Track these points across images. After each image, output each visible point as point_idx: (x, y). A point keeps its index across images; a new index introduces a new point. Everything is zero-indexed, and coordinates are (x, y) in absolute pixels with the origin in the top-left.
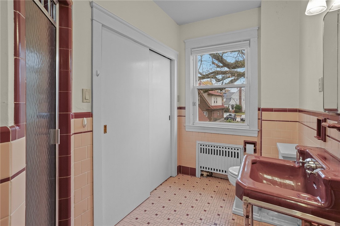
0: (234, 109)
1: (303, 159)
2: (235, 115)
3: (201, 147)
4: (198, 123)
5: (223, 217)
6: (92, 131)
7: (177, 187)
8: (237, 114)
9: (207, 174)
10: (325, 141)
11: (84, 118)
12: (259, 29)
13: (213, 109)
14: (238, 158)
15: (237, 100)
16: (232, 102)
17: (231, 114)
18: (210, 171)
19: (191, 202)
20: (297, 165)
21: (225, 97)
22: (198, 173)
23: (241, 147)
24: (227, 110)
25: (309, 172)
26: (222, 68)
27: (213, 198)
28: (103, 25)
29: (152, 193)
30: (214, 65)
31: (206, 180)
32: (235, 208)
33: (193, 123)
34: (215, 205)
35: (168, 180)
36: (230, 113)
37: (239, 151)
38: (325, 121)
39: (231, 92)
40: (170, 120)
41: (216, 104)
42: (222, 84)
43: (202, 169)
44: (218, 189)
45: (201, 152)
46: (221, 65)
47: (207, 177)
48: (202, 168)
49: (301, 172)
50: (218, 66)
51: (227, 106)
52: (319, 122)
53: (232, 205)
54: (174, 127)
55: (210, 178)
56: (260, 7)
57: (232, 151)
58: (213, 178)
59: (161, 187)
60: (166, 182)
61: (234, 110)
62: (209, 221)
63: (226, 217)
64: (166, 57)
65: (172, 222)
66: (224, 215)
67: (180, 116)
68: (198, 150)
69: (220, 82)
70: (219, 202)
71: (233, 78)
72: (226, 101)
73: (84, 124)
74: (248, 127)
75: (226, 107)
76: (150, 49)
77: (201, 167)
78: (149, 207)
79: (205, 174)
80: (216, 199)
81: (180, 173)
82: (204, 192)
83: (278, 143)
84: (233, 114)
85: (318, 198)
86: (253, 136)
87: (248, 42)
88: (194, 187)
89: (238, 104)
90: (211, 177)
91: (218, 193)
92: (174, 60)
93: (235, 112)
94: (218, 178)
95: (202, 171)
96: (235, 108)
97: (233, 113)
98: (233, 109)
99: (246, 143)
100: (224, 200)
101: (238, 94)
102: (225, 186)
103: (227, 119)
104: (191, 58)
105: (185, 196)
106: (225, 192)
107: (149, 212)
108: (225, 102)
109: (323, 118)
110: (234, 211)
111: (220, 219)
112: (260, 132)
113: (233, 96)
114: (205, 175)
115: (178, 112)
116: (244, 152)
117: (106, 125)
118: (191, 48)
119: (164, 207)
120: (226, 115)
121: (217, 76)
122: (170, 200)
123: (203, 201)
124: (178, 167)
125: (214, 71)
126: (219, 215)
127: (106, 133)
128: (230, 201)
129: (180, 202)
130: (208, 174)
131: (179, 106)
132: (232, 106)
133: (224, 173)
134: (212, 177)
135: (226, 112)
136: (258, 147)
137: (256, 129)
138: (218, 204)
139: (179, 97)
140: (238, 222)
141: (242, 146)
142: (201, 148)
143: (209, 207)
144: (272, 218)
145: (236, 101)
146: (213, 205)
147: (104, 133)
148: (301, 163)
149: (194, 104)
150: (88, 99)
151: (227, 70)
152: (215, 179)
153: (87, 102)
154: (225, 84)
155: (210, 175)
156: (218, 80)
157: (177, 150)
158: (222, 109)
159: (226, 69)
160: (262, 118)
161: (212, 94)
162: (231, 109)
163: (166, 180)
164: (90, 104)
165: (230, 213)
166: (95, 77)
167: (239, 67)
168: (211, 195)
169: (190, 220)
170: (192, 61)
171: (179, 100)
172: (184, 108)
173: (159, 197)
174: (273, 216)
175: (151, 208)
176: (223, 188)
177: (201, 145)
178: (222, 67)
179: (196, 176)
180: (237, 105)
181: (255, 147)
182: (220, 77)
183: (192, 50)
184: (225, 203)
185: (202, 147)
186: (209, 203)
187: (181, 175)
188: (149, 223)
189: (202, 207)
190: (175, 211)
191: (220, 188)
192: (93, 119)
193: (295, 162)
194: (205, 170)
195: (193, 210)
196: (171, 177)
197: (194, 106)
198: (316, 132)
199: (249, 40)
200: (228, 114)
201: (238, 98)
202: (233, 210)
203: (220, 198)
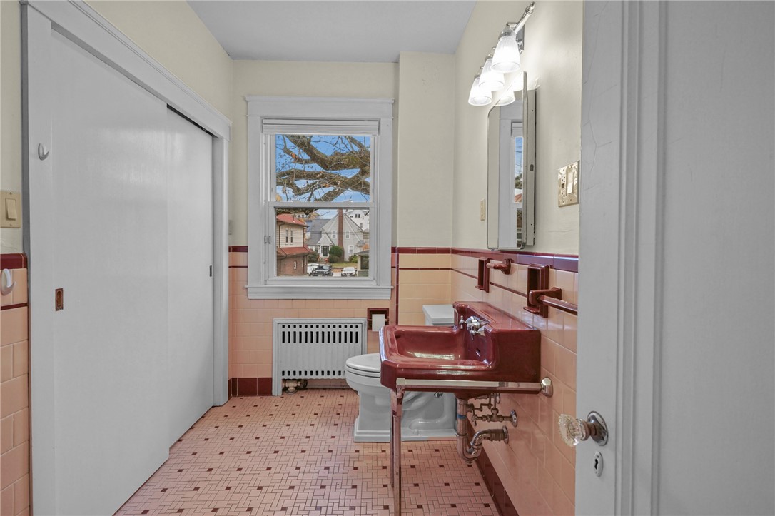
0: (328, 255)
1: (465, 319)
2: (330, 267)
3: (283, 330)
4: (275, 281)
5: (339, 453)
6: (27, 304)
7: (235, 424)
8: (335, 265)
9: (295, 385)
10: (488, 291)
11: (4, 270)
12: (396, 103)
13: (283, 254)
14: (357, 342)
15: (334, 236)
16: (325, 241)
17: (321, 265)
18: (303, 377)
19: (271, 444)
20: (455, 331)
21: (308, 228)
22: (277, 387)
23: (363, 322)
24: (313, 258)
25: (473, 332)
26: (306, 165)
27: (316, 426)
28: (55, 26)
29: (175, 450)
30: (288, 156)
31: (294, 399)
32: (358, 431)
33: (265, 281)
34: (321, 436)
35: (209, 414)
36: (320, 263)
37: (359, 330)
38: (488, 261)
39: (321, 218)
40: (211, 275)
41: (289, 245)
42: (309, 200)
43: (286, 377)
44: (322, 408)
45: (284, 342)
46: (306, 157)
47: (295, 392)
48: (286, 373)
49: (460, 340)
50: (298, 160)
51: (314, 249)
52: (482, 264)
53: (351, 430)
54: (221, 291)
55: (303, 393)
56: (397, 62)
57: (345, 330)
58: (309, 391)
59: (192, 432)
60: (203, 420)
61: (328, 257)
62: (313, 466)
63: (344, 451)
64: (202, 128)
65: (237, 491)
66: (339, 450)
67: (233, 267)
68: (276, 337)
69: (303, 196)
70: (327, 430)
71: (331, 189)
72: (311, 238)
73: (6, 287)
74: (374, 283)
75: (311, 251)
76: (169, 107)
77: (283, 372)
78: (174, 480)
79: (292, 386)
80: (320, 426)
81: (234, 394)
82: (295, 419)
83: (424, 306)
84: (326, 266)
85: (485, 361)
86: (383, 299)
87: (377, 123)
88: (271, 415)
89: (336, 244)
90: (305, 391)
91: (323, 415)
92: (222, 138)
93: (331, 261)
94: (317, 389)
95: (285, 381)
96: (330, 252)
97: (326, 264)
98: (325, 254)
99: (372, 312)
100: (337, 425)
101: (336, 222)
102: (335, 400)
103: (314, 274)
104: (262, 138)
105: (255, 436)
106: (335, 412)
107: (175, 490)
108: (308, 240)
109: (486, 259)
110: (357, 438)
111: (334, 458)
112: (396, 290)
113: (326, 228)
114: (292, 388)
115: (231, 259)
116: (368, 329)
117: (62, 289)
118: (261, 117)
119: (210, 470)
120: (310, 268)
121: (296, 182)
122: (222, 453)
123: (296, 437)
124: (229, 381)
125: (288, 169)
126: (330, 451)
127: (62, 308)
128: (348, 424)
129: (247, 450)
130: (299, 385)
131: (231, 245)
132: (325, 249)
133: (337, 376)
134: (307, 389)
135: (311, 261)
136: (392, 317)
137: (387, 284)
138: (326, 434)
139: (231, 224)
140: (366, 453)
141: (364, 320)
142: (284, 333)
143: (310, 443)
144: (416, 430)
145: (332, 238)
146: (316, 438)
147: (57, 310)
148: (462, 324)
149: (268, 239)
150: (14, 220)
151: (319, 170)
152: (312, 392)
153: (11, 227)
154: (316, 200)
155: (303, 386)
156: (298, 191)
157: (227, 342)
158: (304, 256)
159: (316, 168)
160: (398, 266)
161: (282, 221)
162: (321, 255)
163: (203, 417)
164: (19, 232)
165: (349, 443)
166: (33, 161)
167: (344, 167)
168: (309, 423)
169: (276, 477)
170: (263, 145)
171: (231, 231)
172: (245, 249)
173: (194, 454)
174: (418, 428)
175: (178, 480)
176: (330, 404)
177: (284, 327)
178: (307, 162)
179: (273, 394)
180: (333, 246)
181: (386, 318)
182: (301, 184)
183: (265, 122)
184: (339, 430)
185: (286, 330)
186: (308, 437)
187: (237, 400)
188: (180, 511)
189: (296, 447)
190: (239, 469)
191: (326, 405)
192: (28, 274)
193: (453, 327)
194: (292, 377)
195: (278, 458)
196: (213, 407)
197: (267, 244)
198: (477, 281)
199: (379, 121)
200: (316, 266)
201: (336, 231)
202: (355, 435)
203: (329, 422)
